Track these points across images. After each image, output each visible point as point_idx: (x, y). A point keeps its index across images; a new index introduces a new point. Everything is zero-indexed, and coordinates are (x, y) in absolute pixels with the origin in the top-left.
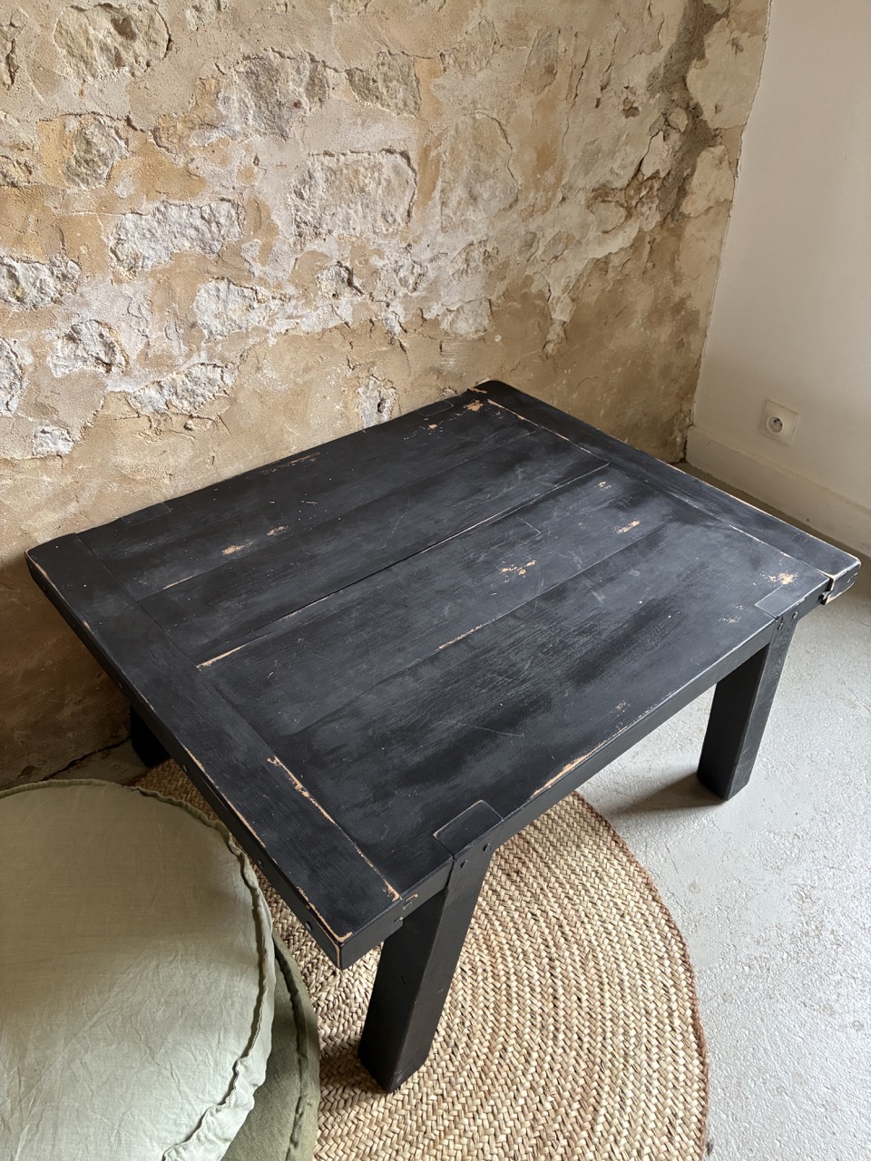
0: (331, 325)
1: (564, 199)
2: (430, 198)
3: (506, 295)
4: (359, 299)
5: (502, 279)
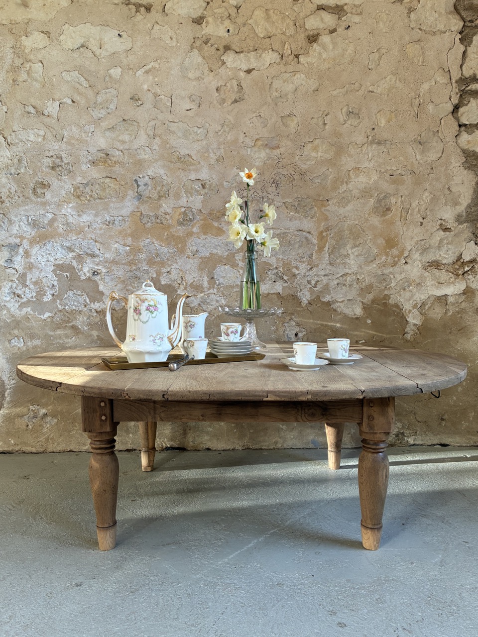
0: (272, 292)
1: (406, 263)
2: (323, 251)
3: (373, 301)
4: (285, 285)
5: (370, 293)
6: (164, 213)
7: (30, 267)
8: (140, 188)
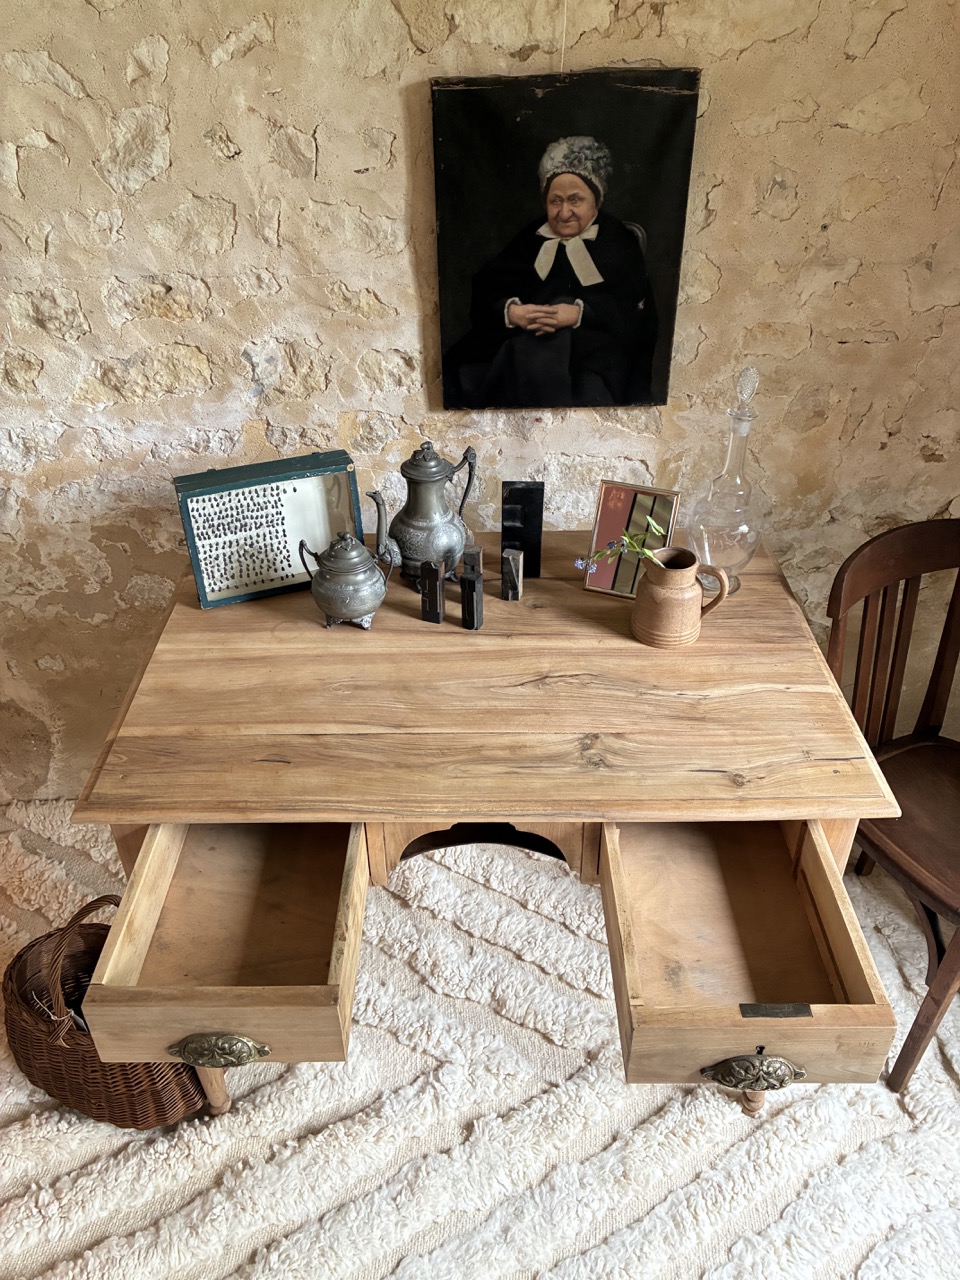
6: (319, 426)
7: (42, 533)
8: (258, 370)
